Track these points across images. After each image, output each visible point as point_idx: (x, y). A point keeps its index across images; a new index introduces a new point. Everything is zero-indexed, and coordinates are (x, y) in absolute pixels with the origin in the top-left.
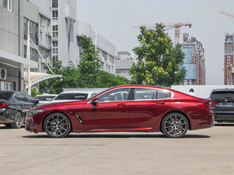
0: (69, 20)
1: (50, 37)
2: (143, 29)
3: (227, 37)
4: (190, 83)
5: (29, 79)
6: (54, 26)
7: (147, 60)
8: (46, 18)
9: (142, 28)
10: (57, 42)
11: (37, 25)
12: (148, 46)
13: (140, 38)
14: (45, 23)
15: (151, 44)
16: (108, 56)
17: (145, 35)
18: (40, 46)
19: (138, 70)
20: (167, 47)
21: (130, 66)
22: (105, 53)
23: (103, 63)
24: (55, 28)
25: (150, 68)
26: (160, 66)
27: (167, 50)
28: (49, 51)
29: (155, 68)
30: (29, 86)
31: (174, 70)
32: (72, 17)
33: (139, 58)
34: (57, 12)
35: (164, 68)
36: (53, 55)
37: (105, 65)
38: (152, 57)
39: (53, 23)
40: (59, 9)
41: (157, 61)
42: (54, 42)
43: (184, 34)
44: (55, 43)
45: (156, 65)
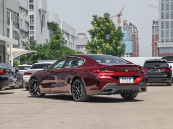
0: (42, 11)
1: (28, 23)
2: (95, 17)
3: (154, 22)
4: (129, 56)
5: (12, 54)
6: (30, 16)
7: (98, 39)
8: (25, 10)
9: (94, 16)
10: (33, 27)
11: (18, 14)
12: (98, 28)
13: (93, 23)
14: (24, 13)
15: (101, 27)
16: (70, 37)
17: (96, 21)
18: (20, 30)
19: (91, 46)
20: (111, 29)
21: (86, 43)
22: (68, 34)
23: (66, 41)
24: (32, 17)
25: (100, 44)
26: (107, 42)
27: (112, 32)
28: (27, 33)
29: (104, 44)
31: (117, 45)
32: (44, 9)
33: (92, 37)
34: (33, 5)
35: (110, 43)
36: (30, 36)
37: (68, 42)
38: (102, 37)
39: (30, 13)
40: (34, 3)
41: (104, 39)
42: (31, 27)
43: (124, 21)
44: (32, 27)
45: (104, 42)
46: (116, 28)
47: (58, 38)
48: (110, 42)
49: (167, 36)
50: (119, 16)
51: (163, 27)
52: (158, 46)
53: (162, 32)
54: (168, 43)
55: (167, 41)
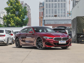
3: (40, 4)
7: (11, 14)
12: (11, 7)
13: (8, 3)
15: (13, 6)
17: (10, 2)
19: (7, 18)
20: (20, 8)
25: (13, 17)
26: (17, 16)
27: (20, 10)
29: (15, 17)
31: (24, 18)
33: (7, 13)
38: (14, 13)
45: (15, 16)
48: (19, 16)
49: (50, 13)
51: (47, 7)
52: (44, 19)
53: (47, 11)
54: (50, 17)
55: (50, 16)
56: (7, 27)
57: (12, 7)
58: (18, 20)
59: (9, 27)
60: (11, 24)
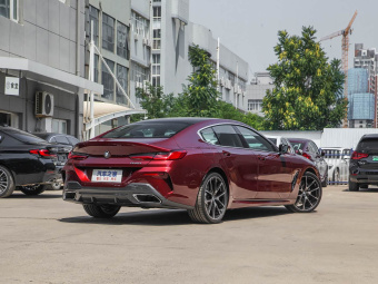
0: (177, 22)
1: (149, 48)
2: (283, 35)
4: (364, 125)
6: (154, 31)
7: (288, 85)
8: (143, 18)
9: (280, 34)
10: (159, 56)
11: (128, 28)
12: (288, 62)
13: (278, 50)
14: (142, 26)
15: (295, 60)
16: (237, 80)
17: (286, 46)
18: (133, 62)
19: (274, 102)
20: (318, 64)
21: (262, 95)
22: (232, 74)
23: (228, 90)
24: (157, 33)
25: (292, 98)
26: (306, 96)
27: (319, 70)
28: (146, 70)
29: (300, 99)
30: (93, 126)
31: (329, 102)
32: (182, 17)
33: (275, 82)
34: (160, 8)
35: (314, 98)
36: (152, 76)
37: (232, 92)
38: (297, 81)
39: (154, 26)
40: (163, 4)
41: (302, 86)
42: (154, 56)
43: (356, 46)
44: (157, 57)
45: (301, 94)
46: (329, 62)
47: (204, 82)
48: (315, 94)
50: (345, 33)
56: (273, 129)
57: (292, 62)
58: (310, 108)
59: (281, 129)
60: (286, 121)
